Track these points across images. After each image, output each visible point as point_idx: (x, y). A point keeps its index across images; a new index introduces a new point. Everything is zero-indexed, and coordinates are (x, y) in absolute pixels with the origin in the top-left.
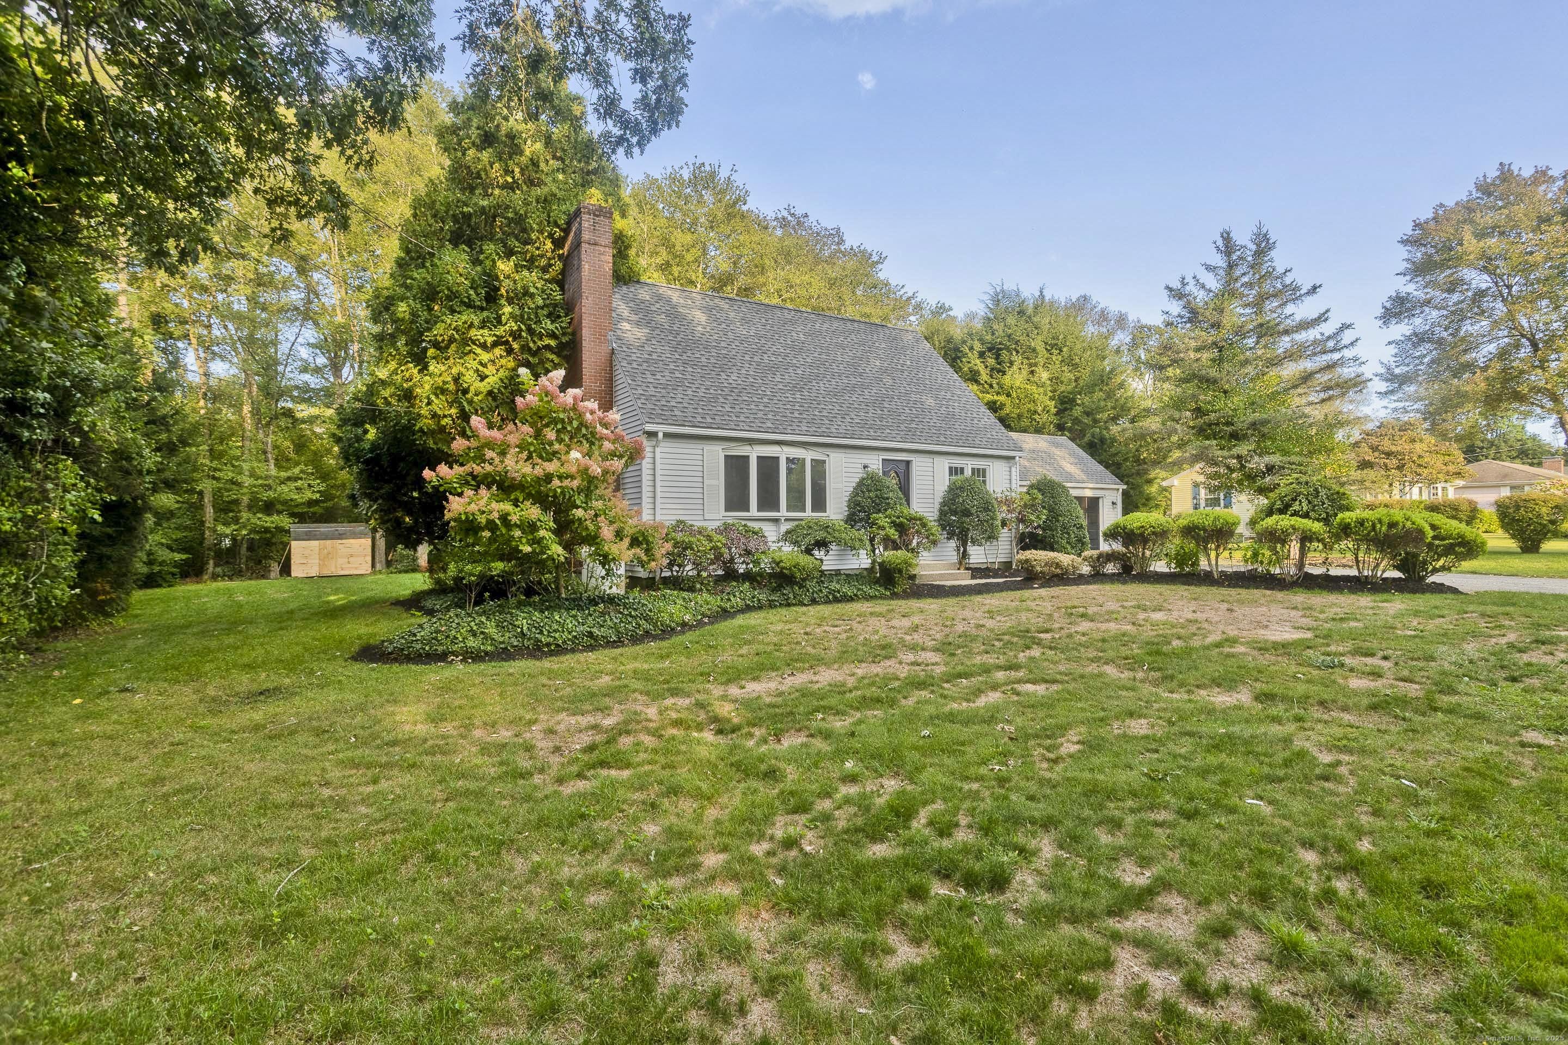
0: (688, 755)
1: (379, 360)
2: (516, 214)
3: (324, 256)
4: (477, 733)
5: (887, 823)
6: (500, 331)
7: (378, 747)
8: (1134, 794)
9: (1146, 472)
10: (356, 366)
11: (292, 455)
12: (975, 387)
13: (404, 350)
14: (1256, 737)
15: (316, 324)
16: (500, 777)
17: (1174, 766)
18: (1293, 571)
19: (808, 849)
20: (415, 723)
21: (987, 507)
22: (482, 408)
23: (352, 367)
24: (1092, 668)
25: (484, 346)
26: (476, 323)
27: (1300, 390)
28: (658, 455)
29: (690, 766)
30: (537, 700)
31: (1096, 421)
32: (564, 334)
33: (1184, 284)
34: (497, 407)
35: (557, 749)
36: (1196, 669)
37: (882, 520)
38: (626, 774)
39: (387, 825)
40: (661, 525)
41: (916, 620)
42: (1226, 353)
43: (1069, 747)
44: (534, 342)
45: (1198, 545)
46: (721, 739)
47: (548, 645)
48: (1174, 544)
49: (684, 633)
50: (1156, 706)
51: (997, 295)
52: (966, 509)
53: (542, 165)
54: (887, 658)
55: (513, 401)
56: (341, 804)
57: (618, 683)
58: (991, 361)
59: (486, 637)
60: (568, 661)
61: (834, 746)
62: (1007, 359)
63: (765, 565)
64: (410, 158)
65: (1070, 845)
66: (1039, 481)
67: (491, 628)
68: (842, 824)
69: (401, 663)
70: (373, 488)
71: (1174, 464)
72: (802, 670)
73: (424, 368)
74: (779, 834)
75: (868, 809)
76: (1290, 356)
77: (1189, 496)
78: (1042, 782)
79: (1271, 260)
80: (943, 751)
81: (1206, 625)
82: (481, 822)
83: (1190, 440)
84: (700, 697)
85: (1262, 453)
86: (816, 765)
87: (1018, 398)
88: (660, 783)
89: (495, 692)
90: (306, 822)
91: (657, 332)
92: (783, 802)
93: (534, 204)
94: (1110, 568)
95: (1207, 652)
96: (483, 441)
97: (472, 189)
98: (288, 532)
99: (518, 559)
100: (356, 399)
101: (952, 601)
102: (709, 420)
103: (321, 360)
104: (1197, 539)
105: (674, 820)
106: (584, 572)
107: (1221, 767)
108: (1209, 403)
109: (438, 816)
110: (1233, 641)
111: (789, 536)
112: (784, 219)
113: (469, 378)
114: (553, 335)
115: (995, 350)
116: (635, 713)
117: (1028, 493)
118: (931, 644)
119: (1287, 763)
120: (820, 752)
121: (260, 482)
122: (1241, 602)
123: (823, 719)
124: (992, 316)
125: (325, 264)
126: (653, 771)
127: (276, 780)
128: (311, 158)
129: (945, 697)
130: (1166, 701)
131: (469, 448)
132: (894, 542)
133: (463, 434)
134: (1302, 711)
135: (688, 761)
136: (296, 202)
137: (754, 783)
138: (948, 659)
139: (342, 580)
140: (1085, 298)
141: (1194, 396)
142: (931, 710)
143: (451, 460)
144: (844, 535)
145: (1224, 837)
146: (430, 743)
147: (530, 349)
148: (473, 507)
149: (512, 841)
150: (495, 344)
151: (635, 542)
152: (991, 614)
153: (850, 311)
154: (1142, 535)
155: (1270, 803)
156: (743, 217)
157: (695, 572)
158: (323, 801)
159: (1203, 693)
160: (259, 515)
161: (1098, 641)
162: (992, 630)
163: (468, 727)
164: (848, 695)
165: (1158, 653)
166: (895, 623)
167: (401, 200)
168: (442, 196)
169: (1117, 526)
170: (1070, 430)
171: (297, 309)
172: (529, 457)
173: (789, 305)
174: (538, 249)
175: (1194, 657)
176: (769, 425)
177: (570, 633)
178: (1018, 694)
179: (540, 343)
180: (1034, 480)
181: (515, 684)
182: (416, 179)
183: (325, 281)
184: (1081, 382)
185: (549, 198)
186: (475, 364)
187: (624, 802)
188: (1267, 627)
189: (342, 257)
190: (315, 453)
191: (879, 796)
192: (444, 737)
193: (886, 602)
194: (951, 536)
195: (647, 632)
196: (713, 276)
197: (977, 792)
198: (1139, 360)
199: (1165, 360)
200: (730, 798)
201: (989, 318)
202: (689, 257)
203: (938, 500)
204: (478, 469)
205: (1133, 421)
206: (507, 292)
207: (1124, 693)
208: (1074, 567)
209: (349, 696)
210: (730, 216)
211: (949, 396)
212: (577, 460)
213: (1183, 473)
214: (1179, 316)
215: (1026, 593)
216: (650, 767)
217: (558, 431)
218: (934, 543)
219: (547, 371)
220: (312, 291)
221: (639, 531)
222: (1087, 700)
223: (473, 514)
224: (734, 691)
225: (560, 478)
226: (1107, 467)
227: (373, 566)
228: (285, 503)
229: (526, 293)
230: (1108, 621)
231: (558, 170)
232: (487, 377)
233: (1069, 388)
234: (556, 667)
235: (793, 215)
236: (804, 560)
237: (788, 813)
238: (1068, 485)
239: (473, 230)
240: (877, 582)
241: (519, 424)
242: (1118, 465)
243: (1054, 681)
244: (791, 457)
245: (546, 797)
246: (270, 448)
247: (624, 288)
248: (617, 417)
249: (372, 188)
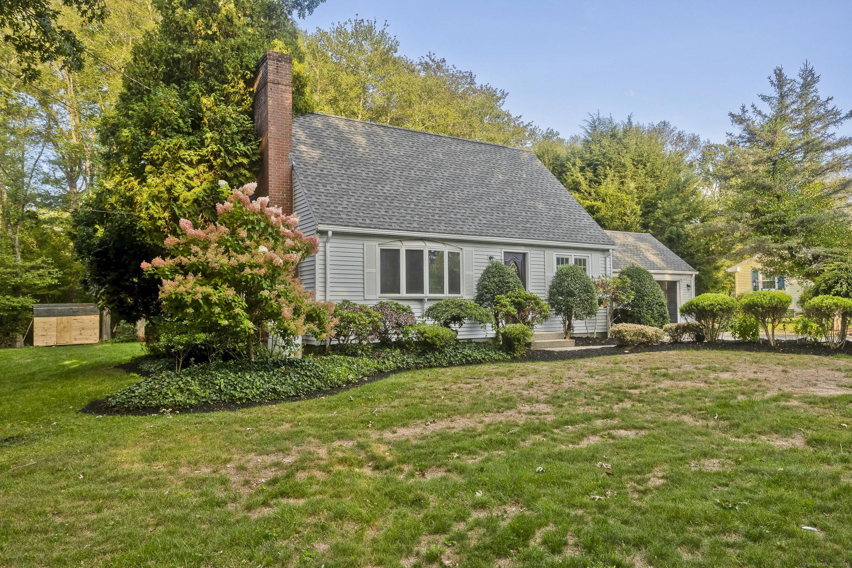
0: (351, 487)
1: (107, 174)
2: (216, 59)
3: (62, 91)
4: (183, 470)
5: (510, 542)
6: (204, 152)
7: (102, 482)
8: (709, 520)
9: (714, 261)
10: (88, 178)
11: (36, 249)
12: (577, 195)
13: (127, 166)
14: (809, 475)
15: (56, 145)
16: (200, 506)
17: (742, 498)
18: (836, 340)
19: (447, 562)
20: (133, 463)
21: (587, 289)
22: (189, 213)
23: (85, 179)
24: (673, 418)
25: (190, 164)
26: (184, 145)
27: (840, 195)
28: (328, 249)
29: (352, 495)
30: (231, 443)
31: (673, 221)
32: (254, 154)
33: (744, 111)
34: (201, 211)
35: (247, 483)
36: (758, 418)
37: (504, 300)
38: (301, 502)
39: (108, 546)
40: (330, 304)
41: (532, 378)
42: (778, 166)
43: (655, 482)
44: (231, 160)
45: (757, 319)
46: (378, 474)
47: (241, 399)
48: (737, 319)
49: (348, 389)
50: (725, 448)
51: (594, 122)
52: (571, 291)
53: (236, 20)
54: (509, 408)
55: (214, 207)
56: (71, 530)
57: (296, 429)
58: (590, 175)
59: (191, 393)
60: (256, 412)
61: (467, 479)
62: (602, 173)
63: (413, 335)
64: (130, 14)
65: (658, 562)
66: (628, 269)
67: (195, 387)
68: (473, 543)
69: (122, 414)
70: (101, 275)
71: (737, 254)
72: (442, 419)
73: (143, 181)
74: (424, 550)
75: (494, 530)
76: (832, 168)
77: (750, 280)
78: (634, 509)
79: (816, 91)
80: (554, 483)
81: (765, 384)
82: (184, 542)
83: (750, 235)
84: (361, 440)
85: (809, 245)
86: (453, 495)
87: (611, 203)
88: (329, 509)
89: (198, 438)
90: (41, 545)
91: (328, 152)
92: (427, 525)
93: (230, 52)
94: (686, 338)
95: (766, 405)
96: (190, 238)
97: (180, 40)
98: (31, 310)
99: (217, 331)
100: (88, 205)
101: (560, 363)
102: (368, 221)
103: (60, 174)
104: (756, 314)
105: (340, 539)
106: (270, 341)
107: (780, 499)
108: (765, 205)
109: (150, 538)
110: (788, 397)
111: (430, 313)
112: (427, 63)
113: (180, 189)
114: (246, 155)
115: (593, 165)
116: (310, 453)
117: (619, 278)
118: (543, 397)
119: (835, 497)
120: (455, 484)
121: (9, 270)
122: (794, 365)
123: (458, 458)
124: (590, 139)
125: (62, 98)
126: (323, 500)
127: (17, 511)
128: (51, 13)
129: (555, 440)
130: (733, 444)
131: (179, 244)
132: (513, 317)
133: (174, 233)
134: (847, 454)
135: (352, 491)
136: (41, 47)
137: (404, 510)
138: (558, 410)
139: (75, 348)
140: (665, 124)
141: (753, 200)
142: (544, 450)
143: (164, 254)
144: (474, 312)
145: (785, 557)
146: (145, 478)
147: (227, 166)
148: (182, 289)
149: (209, 558)
150: (199, 162)
151: (310, 318)
152: (591, 374)
153: (478, 137)
154: (711, 311)
155: (822, 529)
156: (395, 62)
157: (357, 341)
158: (55, 528)
159: (763, 438)
160: (8, 297)
161: (677, 395)
162: (591, 387)
163: (176, 465)
164: (478, 438)
165: (726, 405)
166: (515, 381)
167: (124, 48)
168: (157, 44)
169: (691, 304)
170: (653, 228)
171: (40, 133)
172: (227, 251)
173: (430, 132)
174: (233, 87)
175: (756, 409)
176: (416, 225)
177: (258, 389)
178: (613, 438)
179: (235, 162)
180: (624, 268)
181: (214, 431)
182: (136, 31)
183: (63, 111)
184: (661, 191)
185: (241, 47)
186: (183, 178)
187: (300, 525)
188: (815, 385)
189: (76, 92)
190: (54, 247)
191: (503, 520)
192: (155, 474)
193: (507, 364)
194: (558, 312)
195: (319, 388)
196: (371, 109)
197: (582, 517)
198: (707, 172)
199: (729, 172)
200: (384, 522)
201: (588, 141)
202: (352, 94)
203: (549, 283)
204: (185, 260)
205: (702, 221)
206: (209, 121)
207: (699, 438)
208: (657, 337)
209: (79, 441)
210: (384, 62)
211: (556, 202)
212: (264, 253)
213: (744, 262)
214: (740, 137)
215: (619, 357)
216: (321, 497)
217: (249, 230)
218: (546, 317)
219: (242, 184)
220: (52, 118)
221: (313, 309)
222: (669, 443)
223: (182, 294)
224: (388, 435)
225: (251, 267)
226: (682, 257)
227: (101, 337)
228: (29, 287)
229: (224, 121)
230: (685, 379)
231: (248, 25)
232: (193, 188)
233: (652, 195)
234: (247, 416)
235: (433, 61)
236: (443, 331)
237: (430, 534)
238: (652, 271)
239: (181, 72)
240: (500, 348)
241: (218, 225)
242: (692, 256)
243: (642, 428)
244: (433, 250)
245: (238, 521)
246: (17, 243)
247: (301, 118)
248: (297, 220)
249: (100, 37)
